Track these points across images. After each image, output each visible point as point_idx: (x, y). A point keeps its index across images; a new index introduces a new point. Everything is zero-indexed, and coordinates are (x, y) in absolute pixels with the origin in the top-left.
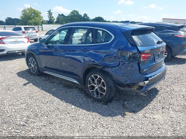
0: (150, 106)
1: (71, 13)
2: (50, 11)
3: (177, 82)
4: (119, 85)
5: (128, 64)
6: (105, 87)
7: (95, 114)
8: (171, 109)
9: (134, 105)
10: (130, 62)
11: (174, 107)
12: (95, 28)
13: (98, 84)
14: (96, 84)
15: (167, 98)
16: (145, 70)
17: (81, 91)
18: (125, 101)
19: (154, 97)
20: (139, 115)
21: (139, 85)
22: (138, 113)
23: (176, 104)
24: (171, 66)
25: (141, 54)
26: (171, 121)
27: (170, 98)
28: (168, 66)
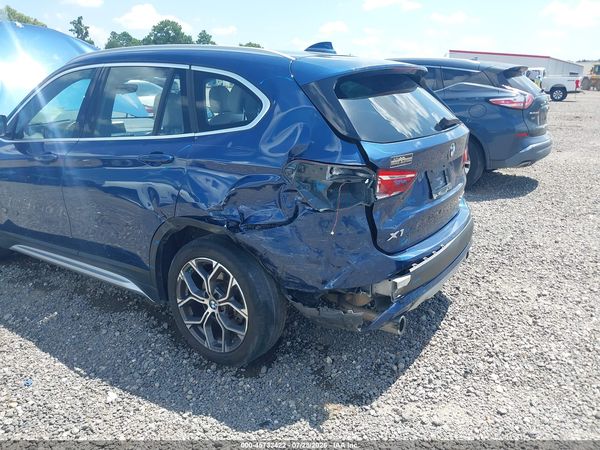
0: (420, 368)
1: (155, 28)
2: (80, 23)
3: (506, 262)
4: (299, 296)
5: (327, 216)
6: (241, 306)
7: (203, 424)
8: (494, 376)
9: (359, 367)
10: (335, 205)
11: (507, 365)
12: (194, 68)
13: (216, 297)
14: (207, 297)
15: (477, 329)
16: (394, 235)
17: (155, 323)
18: (325, 351)
19: (433, 327)
20: (380, 411)
21: (374, 291)
22: (374, 404)
23: (513, 354)
24: (485, 204)
25: (378, 174)
26: (501, 430)
27: (491, 330)
28: (475, 205)
